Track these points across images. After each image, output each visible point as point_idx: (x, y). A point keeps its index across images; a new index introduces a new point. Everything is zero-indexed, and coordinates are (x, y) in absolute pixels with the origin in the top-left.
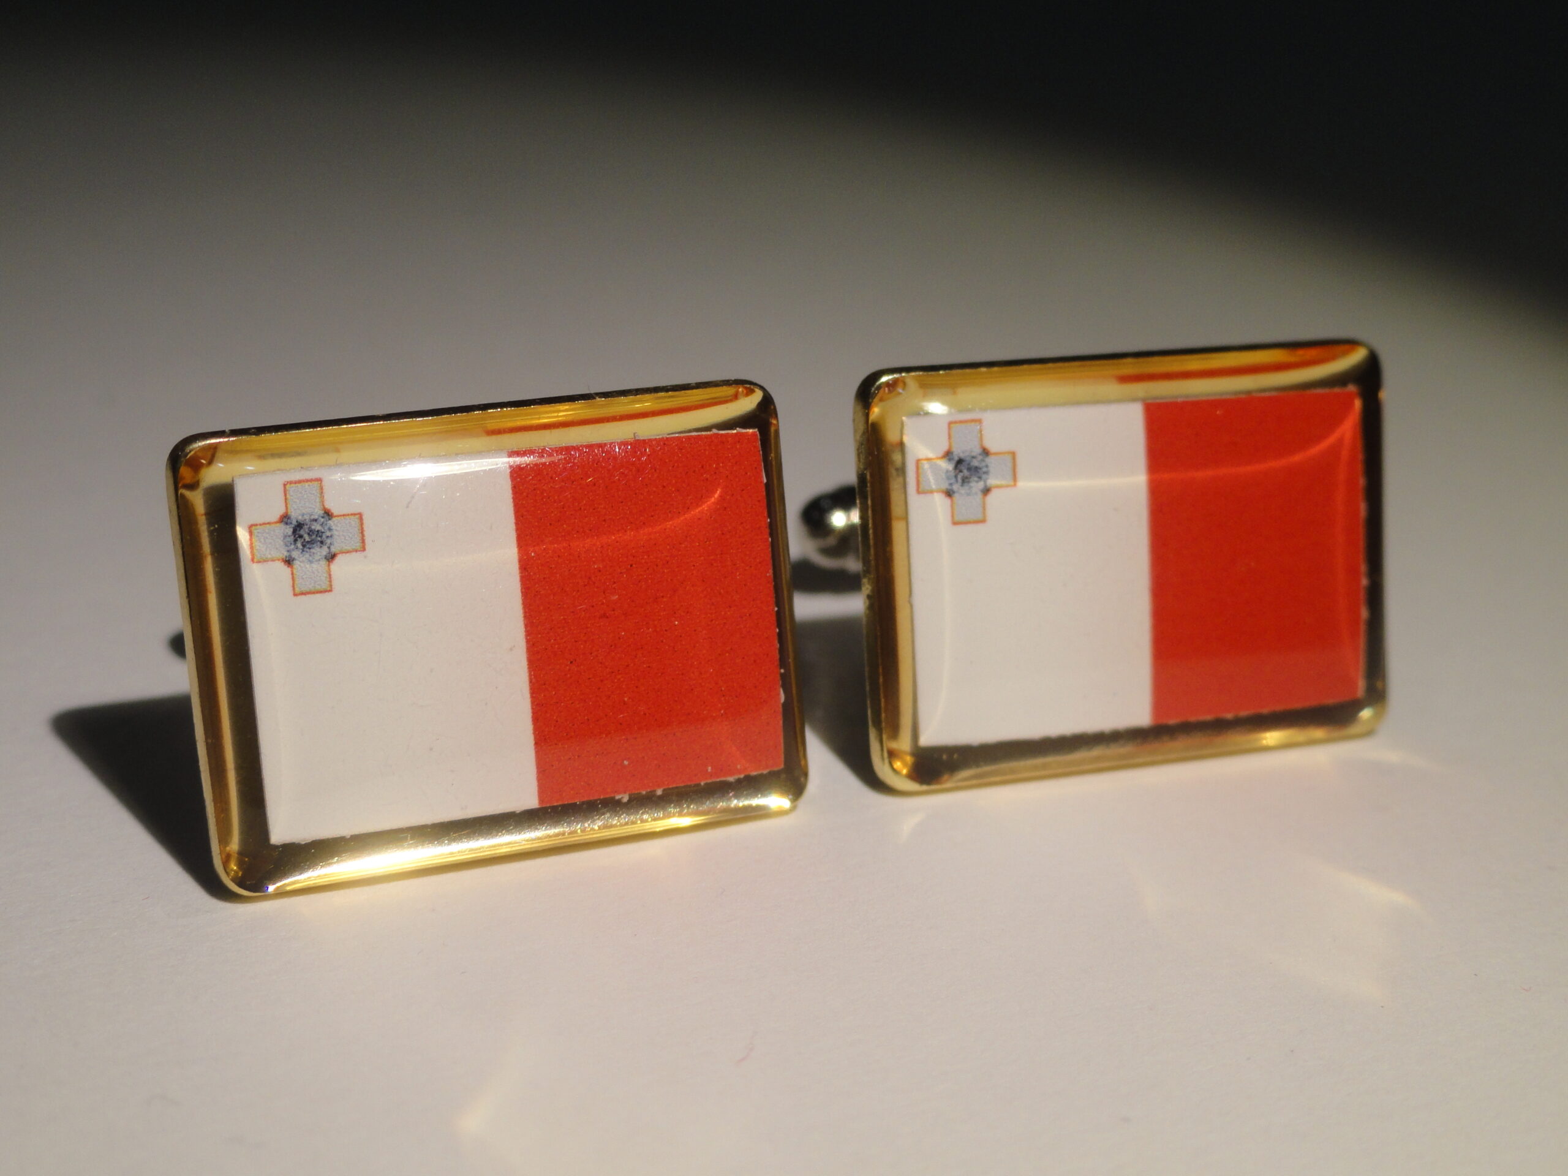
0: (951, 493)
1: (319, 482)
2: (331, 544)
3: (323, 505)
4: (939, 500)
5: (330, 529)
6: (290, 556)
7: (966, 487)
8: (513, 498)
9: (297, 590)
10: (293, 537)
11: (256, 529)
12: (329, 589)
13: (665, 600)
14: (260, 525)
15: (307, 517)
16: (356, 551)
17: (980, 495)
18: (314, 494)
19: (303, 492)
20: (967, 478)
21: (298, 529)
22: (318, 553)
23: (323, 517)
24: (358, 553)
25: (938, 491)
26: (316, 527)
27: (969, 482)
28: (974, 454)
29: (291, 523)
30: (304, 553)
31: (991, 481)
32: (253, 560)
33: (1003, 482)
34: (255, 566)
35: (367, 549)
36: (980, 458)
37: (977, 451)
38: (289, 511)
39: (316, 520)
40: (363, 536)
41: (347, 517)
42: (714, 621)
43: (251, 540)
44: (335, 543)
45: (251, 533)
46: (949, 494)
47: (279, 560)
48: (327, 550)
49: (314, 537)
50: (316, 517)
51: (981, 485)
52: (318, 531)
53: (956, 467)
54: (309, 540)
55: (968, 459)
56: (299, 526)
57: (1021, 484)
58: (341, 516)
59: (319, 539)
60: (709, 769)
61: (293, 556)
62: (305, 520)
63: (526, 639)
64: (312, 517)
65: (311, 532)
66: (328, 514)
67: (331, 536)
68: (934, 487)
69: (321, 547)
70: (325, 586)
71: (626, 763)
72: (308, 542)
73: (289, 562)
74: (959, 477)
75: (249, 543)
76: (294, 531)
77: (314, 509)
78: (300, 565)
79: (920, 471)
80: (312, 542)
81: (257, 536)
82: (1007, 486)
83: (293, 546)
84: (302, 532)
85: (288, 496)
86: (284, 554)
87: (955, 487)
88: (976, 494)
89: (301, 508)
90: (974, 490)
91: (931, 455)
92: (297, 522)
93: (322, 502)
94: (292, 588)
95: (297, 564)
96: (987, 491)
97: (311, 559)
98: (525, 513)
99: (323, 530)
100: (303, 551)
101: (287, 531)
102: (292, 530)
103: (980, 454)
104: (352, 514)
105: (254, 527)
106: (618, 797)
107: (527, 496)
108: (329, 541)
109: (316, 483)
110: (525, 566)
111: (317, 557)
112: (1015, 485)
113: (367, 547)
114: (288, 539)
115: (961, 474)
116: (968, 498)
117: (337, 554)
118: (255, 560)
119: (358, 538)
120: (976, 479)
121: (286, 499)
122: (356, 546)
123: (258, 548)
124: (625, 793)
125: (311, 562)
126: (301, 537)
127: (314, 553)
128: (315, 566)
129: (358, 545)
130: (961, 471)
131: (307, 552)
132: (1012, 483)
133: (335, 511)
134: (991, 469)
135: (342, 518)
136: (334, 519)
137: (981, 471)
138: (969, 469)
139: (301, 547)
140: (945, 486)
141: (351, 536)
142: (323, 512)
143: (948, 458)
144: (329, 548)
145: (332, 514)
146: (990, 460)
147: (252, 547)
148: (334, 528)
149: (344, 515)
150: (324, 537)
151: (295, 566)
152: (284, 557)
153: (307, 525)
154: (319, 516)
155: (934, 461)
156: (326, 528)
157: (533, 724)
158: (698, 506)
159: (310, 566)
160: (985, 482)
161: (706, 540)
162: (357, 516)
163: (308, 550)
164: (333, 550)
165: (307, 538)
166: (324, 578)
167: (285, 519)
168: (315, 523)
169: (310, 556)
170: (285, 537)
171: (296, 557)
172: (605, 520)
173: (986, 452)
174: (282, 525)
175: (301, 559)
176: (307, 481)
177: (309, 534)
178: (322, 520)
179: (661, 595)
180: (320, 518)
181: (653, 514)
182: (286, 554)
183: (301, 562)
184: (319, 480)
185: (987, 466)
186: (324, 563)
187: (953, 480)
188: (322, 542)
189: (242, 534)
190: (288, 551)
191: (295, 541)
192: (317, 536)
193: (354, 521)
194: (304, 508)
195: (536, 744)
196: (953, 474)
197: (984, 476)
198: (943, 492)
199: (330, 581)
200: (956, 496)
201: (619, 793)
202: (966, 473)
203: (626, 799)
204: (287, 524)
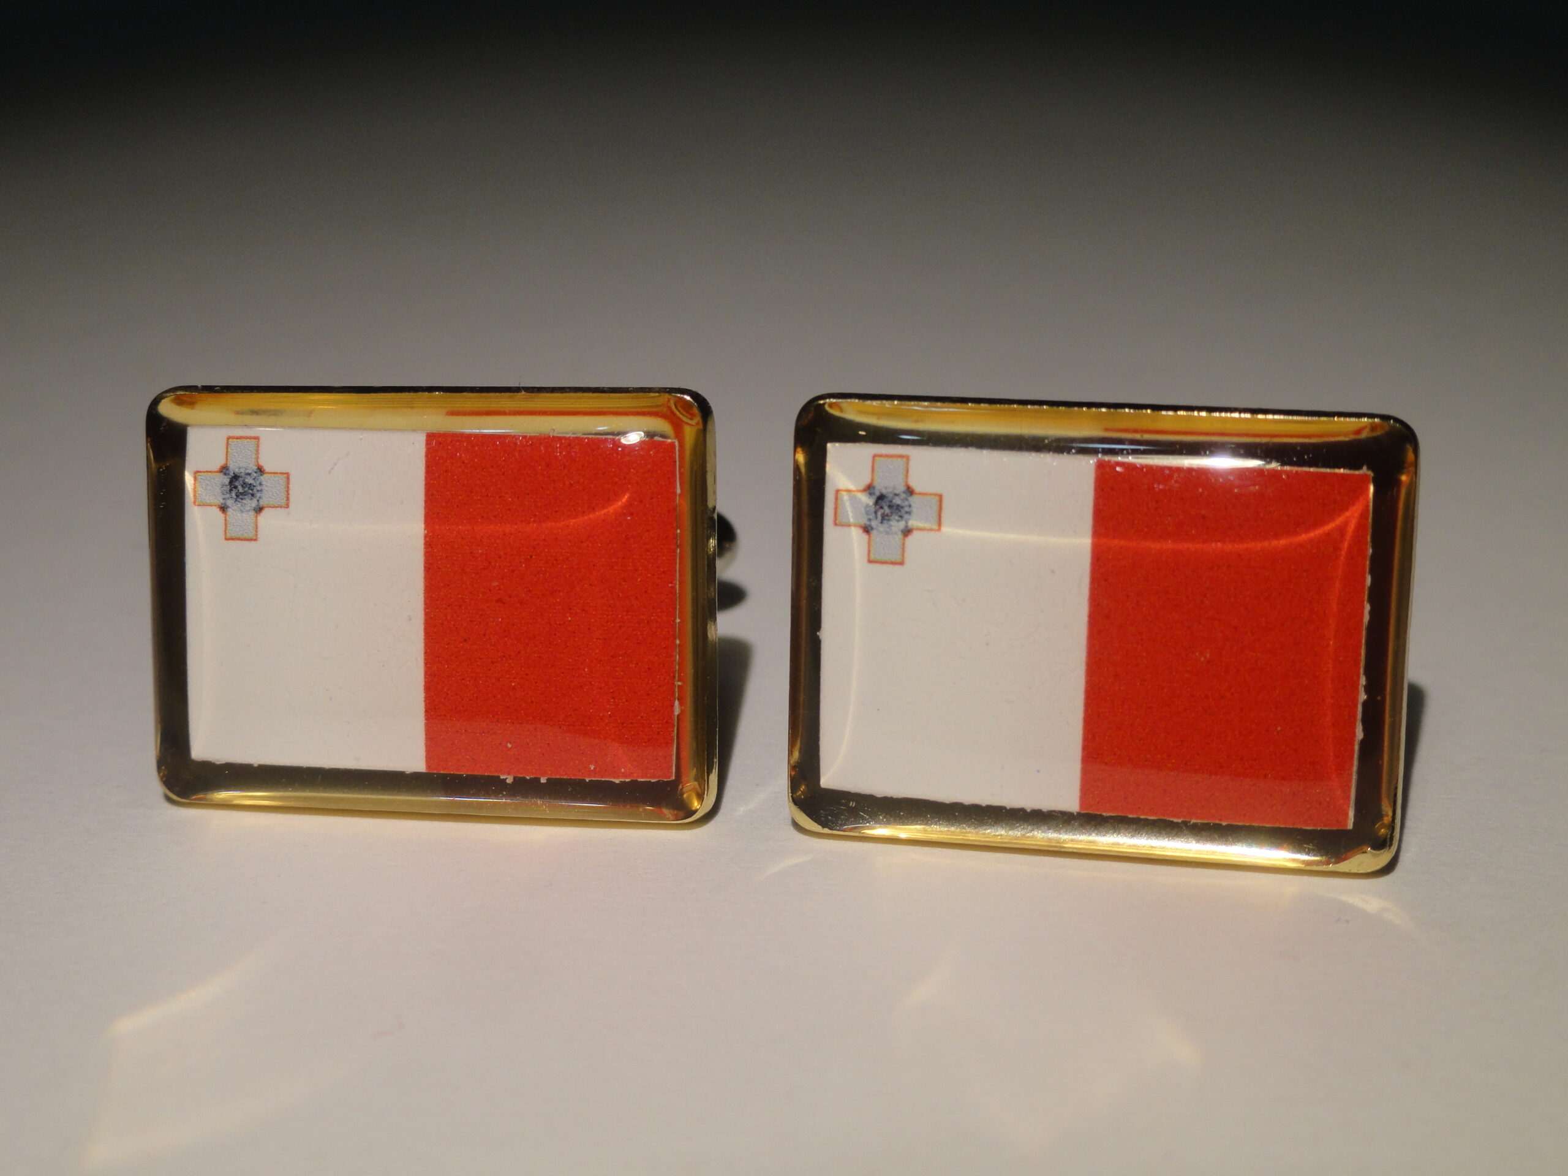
0: (870, 528)
1: (257, 440)
2: (260, 497)
3: (258, 462)
4: (856, 534)
5: (260, 484)
6: (225, 504)
7: (885, 525)
8: (425, 477)
9: (228, 536)
10: (229, 487)
11: (199, 475)
12: (254, 538)
13: (561, 594)
14: (204, 472)
15: (242, 470)
16: (281, 507)
17: (900, 536)
18: (251, 450)
19: (242, 447)
20: (887, 515)
21: (234, 480)
22: (249, 505)
23: (256, 472)
24: (283, 509)
25: (855, 526)
26: (249, 480)
27: (889, 520)
28: (897, 492)
29: (229, 474)
30: (237, 502)
31: (913, 523)
32: (195, 502)
33: (927, 525)
34: (196, 508)
35: (290, 506)
36: (903, 496)
37: (901, 488)
38: (228, 463)
39: (249, 474)
40: (288, 494)
41: (276, 475)
42: (609, 623)
43: (195, 484)
44: (264, 497)
45: (195, 479)
46: (867, 530)
47: (215, 506)
48: (257, 503)
49: (246, 489)
50: (250, 472)
51: (902, 524)
52: (251, 484)
53: (876, 503)
54: (242, 491)
55: (891, 496)
56: (236, 477)
57: (945, 529)
58: (271, 473)
59: (251, 491)
60: (592, 768)
61: (227, 504)
62: (241, 473)
63: (425, 611)
64: (247, 471)
65: (244, 484)
66: (261, 470)
67: (261, 490)
68: (852, 520)
69: (251, 499)
70: (251, 536)
71: (509, 745)
72: (241, 494)
73: (223, 509)
74: (879, 514)
75: (193, 487)
76: (231, 482)
77: (249, 464)
78: (232, 513)
79: (839, 502)
80: (244, 494)
81: (200, 482)
82: (931, 530)
83: (228, 496)
84: (237, 484)
85: (229, 450)
86: (220, 501)
87: (874, 524)
88: (896, 533)
89: (238, 462)
90: (894, 529)
91: (852, 487)
92: (234, 473)
93: (257, 458)
94: (224, 533)
95: (230, 512)
96: (907, 532)
97: (242, 508)
98: (435, 493)
99: (255, 484)
100: (236, 501)
101: (225, 481)
102: (229, 480)
103: (904, 492)
104: (281, 473)
105: (199, 474)
106: (502, 777)
107: (439, 477)
108: (258, 495)
109: (255, 440)
110: (431, 544)
111: (248, 508)
112: (939, 530)
113: (291, 505)
114: (225, 488)
115: (882, 511)
116: (887, 537)
117: (265, 507)
118: (197, 504)
119: (284, 495)
120: (897, 518)
121: (227, 452)
122: (281, 502)
123: (199, 492)
124: (509, 774)
125: (242, 511)
126: (236, 487)
127: (245, 504)
128: (244, 515)
129: (283, 502)
130: (882, 508)
131: (239, 502)
132: (935, 527)
133: (267, 468)
134: (914, 510)
135: (272, 475)
136: (265, 475)
137: (903, 511)
138: (890, 507)
139: (235, 497)
140: (863, 521)
141: (277, 492)
142: (256, 468)
143: (868, 492)
144: (258, 501)
145: (264, 470)
146: (914, 500)
147: (195, 491)
148: (264, 483)
149: (274, 473)
150: (255, 490)
151: (228, 513)
152: (220, 504)
153: (242, 477)
154: (253, 470)
155: (853, 493)
156: (258, 483)
157: (425, 693)
158: (603, 508)
159: (240, 515)
160: (907, 523)
161: (608, 542)
162: (285, 475)
163: (240, 500)
164: (262, 503)
165: (241, 490)
166: (252, 528)
167: (224, 470)
168: (248, 477)
169: (242, 505)
170: (223, 486)
171: (230, 505)
172: (509, 510)
173: (910, 491)
174: (221, 475)
175: (233, 508)
176: (246, 438)
177: (242, 486)
178: (255, 475)
179: (559, 589)
180: (254, 473)
181: (557, 509)
182: (222, 501)
183: (233, 510)
184: (257, 438)
185: (910, 506)
186: (252, 513)
187: (872, 516)
188: (253, 495)
189: (189, 479)
190: (224, 499)
191: (231, 490)
192: (249, 488)
193: (283, 479)
194: (241, 463)
195: (426, 711)
196: (873, 509)
197: (906, 516)
198: (861, 527)
199: (256, 531)
200: (874, 533)
201: (504, 773)
202: (887, 510)
203: (510, 780)
204: (225, 474)
